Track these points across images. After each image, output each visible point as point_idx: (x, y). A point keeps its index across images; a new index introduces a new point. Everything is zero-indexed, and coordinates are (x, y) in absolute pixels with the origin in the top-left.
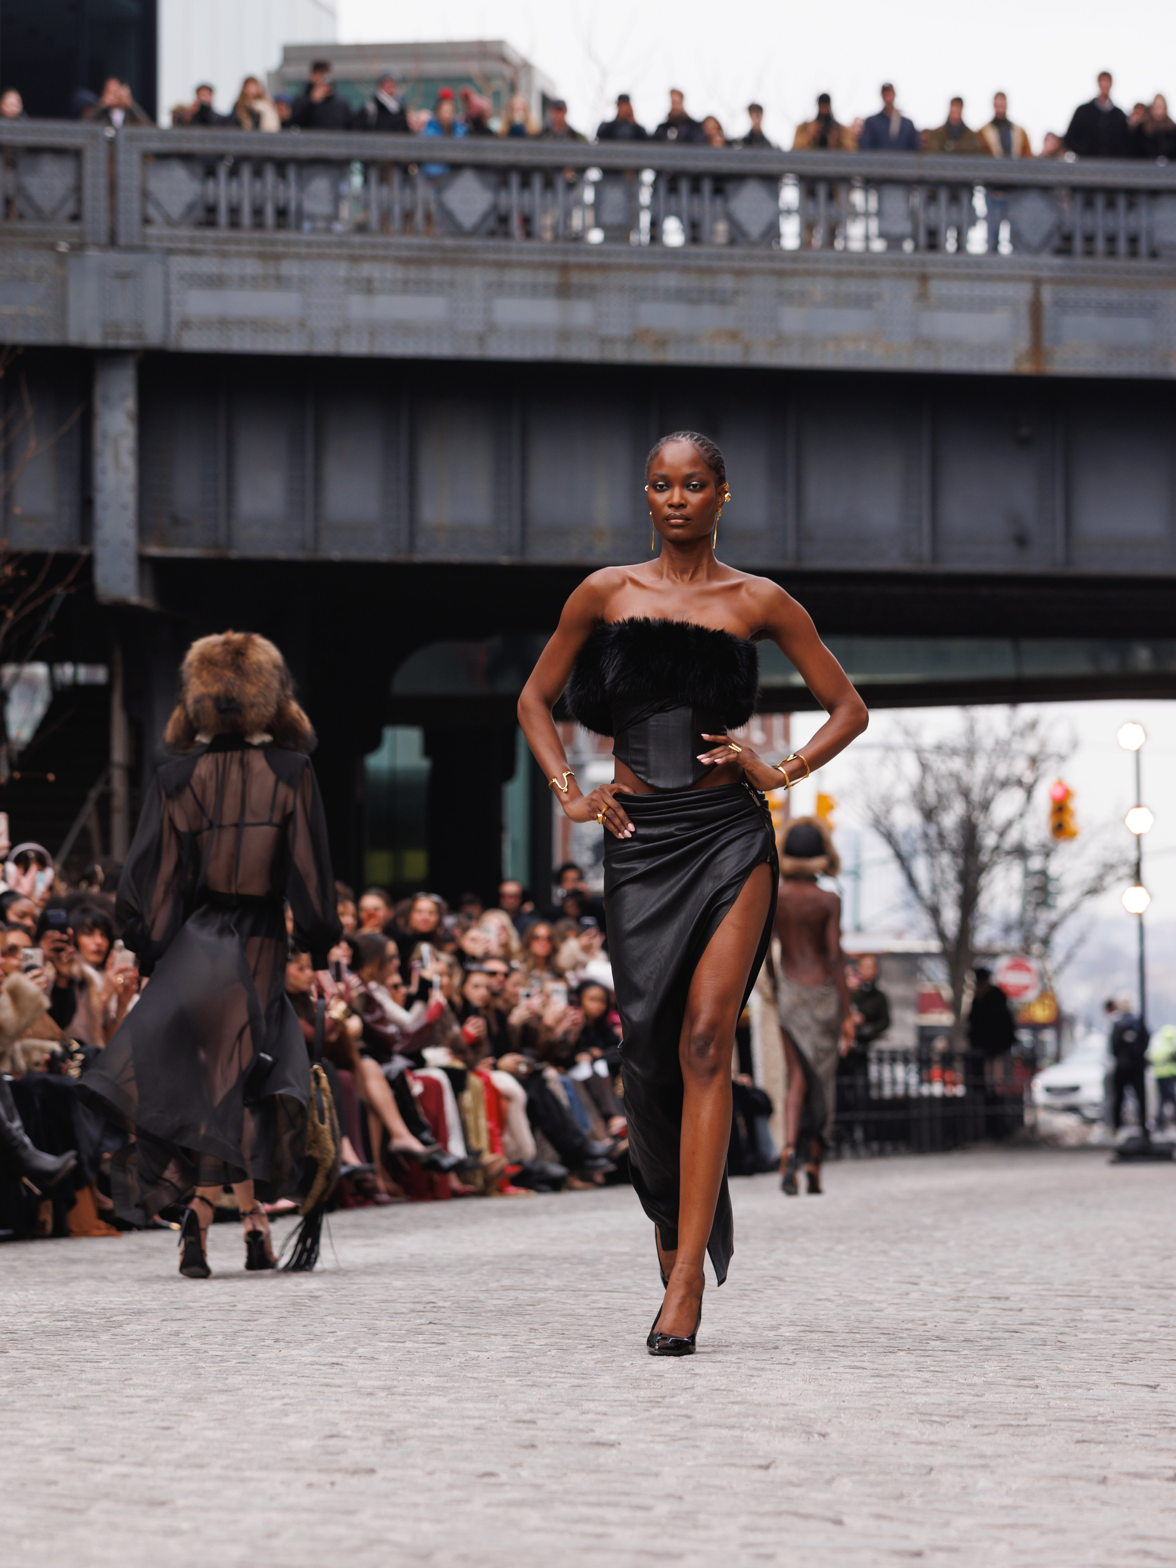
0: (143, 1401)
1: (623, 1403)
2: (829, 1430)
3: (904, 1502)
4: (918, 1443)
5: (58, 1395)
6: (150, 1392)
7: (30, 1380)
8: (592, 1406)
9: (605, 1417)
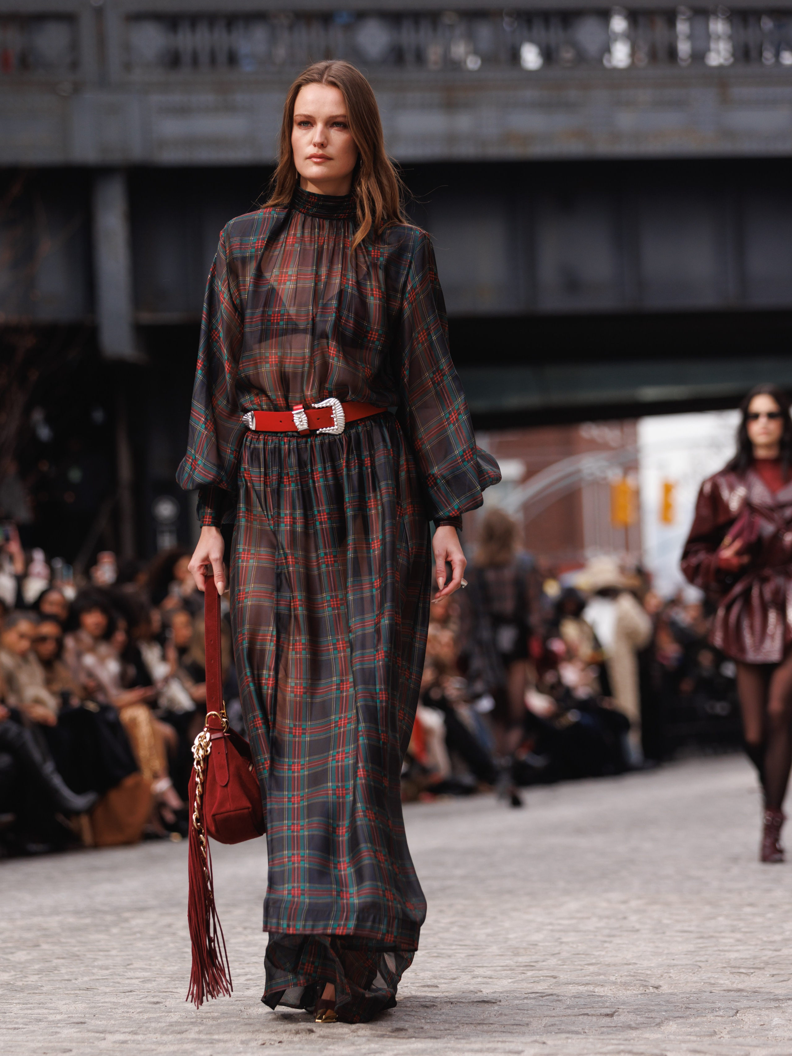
0: (140, 982)
1: (505, 968)
2: (661, 983)
3: (715, 1038)
4: (729, 991)
5: (76, 979)
6: (146, 974)
7: (56, 968)
8: (480, 971)
9: (490, 980)
